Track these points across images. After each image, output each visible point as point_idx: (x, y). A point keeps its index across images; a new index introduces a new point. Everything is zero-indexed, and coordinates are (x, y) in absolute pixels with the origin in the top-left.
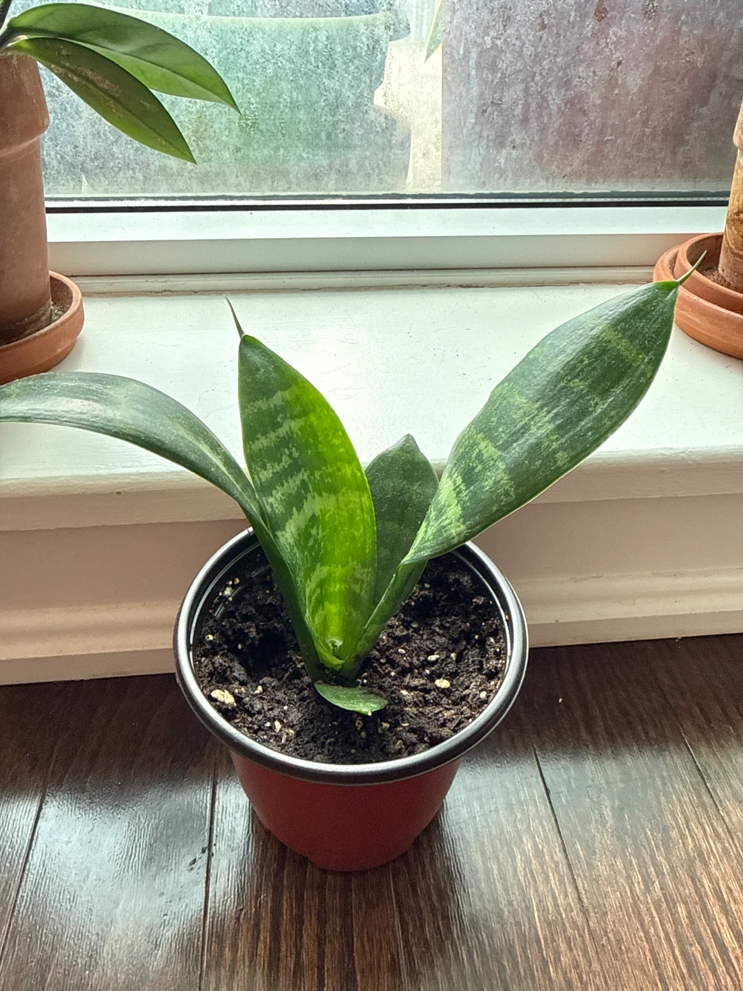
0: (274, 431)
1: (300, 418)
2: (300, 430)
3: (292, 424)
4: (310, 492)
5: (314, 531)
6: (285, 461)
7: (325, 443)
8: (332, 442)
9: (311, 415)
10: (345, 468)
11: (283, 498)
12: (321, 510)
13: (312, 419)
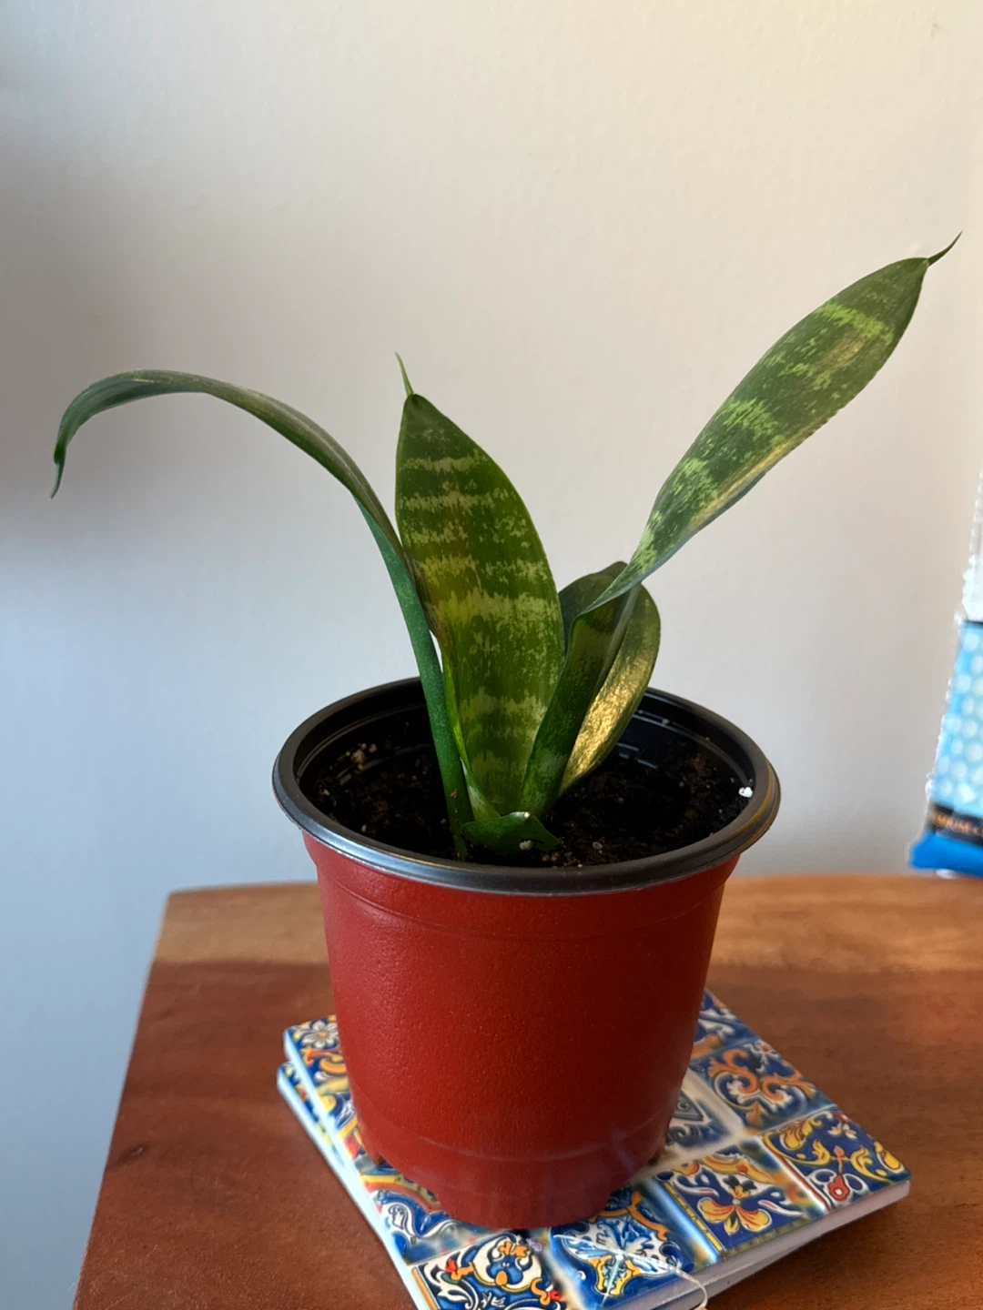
0: (437, 496)
1: (473, 495)
2: (472, 509)
3: (462, 499)
4: (478, 587)
5: (479, 638)
6: (448, 535)
7: (504, 533)
8: (512, 534)
9: (488, 494)
10: (528, 568)
11: (440, 573)
12: (491, 615)
13: (489, 501)
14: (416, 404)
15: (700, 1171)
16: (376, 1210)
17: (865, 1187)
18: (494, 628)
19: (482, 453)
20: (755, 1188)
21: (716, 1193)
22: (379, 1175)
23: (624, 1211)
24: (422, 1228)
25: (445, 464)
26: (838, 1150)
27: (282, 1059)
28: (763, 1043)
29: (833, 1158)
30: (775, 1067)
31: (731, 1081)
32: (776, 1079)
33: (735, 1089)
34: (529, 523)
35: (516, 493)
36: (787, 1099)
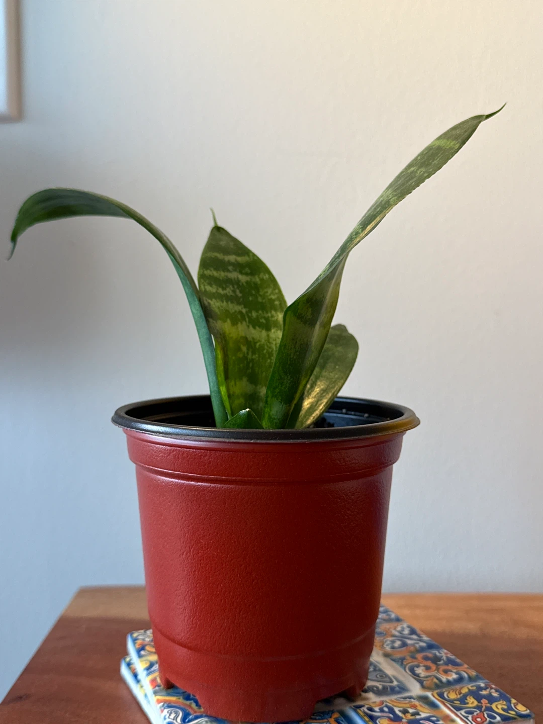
0: (224, 272)
1: (247, 276)
2: (246, 283)
3: (240, 276)
4: (246, 322)
5: (244, 349)
6: (229, 291)
7: (263, 297)
8: (270, 298)
9: (256, 277)
10: (278, 316)
11: (221, 308)
12: (253, 338)
13: (257, 279)
14: (218, 230)
15: (384, 705)
16: (160, 711)
17: (498, 718)
18: (255, 346)
19: (254, 255)
20: (420, 715)
21: (391, 716)
22: (167, 696)
23: (326, 720)
24: (187, 720)
25: (232, 258)
26: (484, 701)
27: (125, 653)
28: (446, 651)
29: (479, 704)
30: (450, 662)
31: (418, 666)
32: (450, 667)
33: (421, 671)
34: (280, 291)
35: (273, 276)
36: (455, 676)
